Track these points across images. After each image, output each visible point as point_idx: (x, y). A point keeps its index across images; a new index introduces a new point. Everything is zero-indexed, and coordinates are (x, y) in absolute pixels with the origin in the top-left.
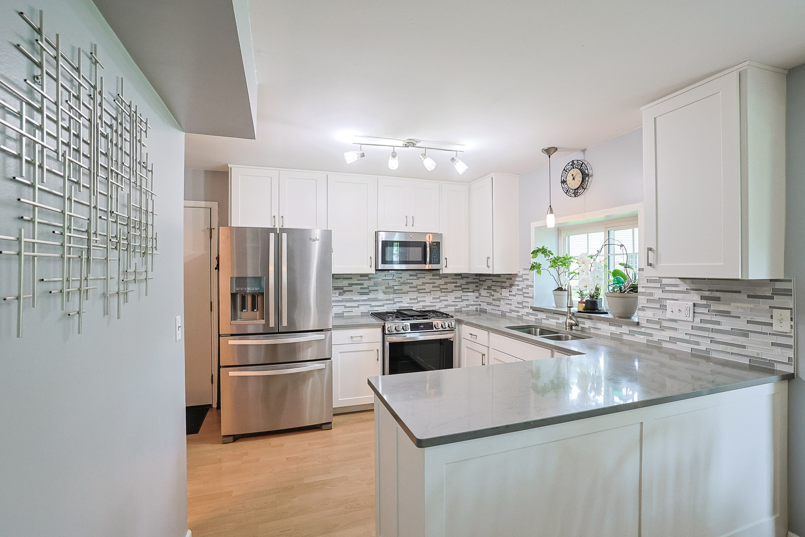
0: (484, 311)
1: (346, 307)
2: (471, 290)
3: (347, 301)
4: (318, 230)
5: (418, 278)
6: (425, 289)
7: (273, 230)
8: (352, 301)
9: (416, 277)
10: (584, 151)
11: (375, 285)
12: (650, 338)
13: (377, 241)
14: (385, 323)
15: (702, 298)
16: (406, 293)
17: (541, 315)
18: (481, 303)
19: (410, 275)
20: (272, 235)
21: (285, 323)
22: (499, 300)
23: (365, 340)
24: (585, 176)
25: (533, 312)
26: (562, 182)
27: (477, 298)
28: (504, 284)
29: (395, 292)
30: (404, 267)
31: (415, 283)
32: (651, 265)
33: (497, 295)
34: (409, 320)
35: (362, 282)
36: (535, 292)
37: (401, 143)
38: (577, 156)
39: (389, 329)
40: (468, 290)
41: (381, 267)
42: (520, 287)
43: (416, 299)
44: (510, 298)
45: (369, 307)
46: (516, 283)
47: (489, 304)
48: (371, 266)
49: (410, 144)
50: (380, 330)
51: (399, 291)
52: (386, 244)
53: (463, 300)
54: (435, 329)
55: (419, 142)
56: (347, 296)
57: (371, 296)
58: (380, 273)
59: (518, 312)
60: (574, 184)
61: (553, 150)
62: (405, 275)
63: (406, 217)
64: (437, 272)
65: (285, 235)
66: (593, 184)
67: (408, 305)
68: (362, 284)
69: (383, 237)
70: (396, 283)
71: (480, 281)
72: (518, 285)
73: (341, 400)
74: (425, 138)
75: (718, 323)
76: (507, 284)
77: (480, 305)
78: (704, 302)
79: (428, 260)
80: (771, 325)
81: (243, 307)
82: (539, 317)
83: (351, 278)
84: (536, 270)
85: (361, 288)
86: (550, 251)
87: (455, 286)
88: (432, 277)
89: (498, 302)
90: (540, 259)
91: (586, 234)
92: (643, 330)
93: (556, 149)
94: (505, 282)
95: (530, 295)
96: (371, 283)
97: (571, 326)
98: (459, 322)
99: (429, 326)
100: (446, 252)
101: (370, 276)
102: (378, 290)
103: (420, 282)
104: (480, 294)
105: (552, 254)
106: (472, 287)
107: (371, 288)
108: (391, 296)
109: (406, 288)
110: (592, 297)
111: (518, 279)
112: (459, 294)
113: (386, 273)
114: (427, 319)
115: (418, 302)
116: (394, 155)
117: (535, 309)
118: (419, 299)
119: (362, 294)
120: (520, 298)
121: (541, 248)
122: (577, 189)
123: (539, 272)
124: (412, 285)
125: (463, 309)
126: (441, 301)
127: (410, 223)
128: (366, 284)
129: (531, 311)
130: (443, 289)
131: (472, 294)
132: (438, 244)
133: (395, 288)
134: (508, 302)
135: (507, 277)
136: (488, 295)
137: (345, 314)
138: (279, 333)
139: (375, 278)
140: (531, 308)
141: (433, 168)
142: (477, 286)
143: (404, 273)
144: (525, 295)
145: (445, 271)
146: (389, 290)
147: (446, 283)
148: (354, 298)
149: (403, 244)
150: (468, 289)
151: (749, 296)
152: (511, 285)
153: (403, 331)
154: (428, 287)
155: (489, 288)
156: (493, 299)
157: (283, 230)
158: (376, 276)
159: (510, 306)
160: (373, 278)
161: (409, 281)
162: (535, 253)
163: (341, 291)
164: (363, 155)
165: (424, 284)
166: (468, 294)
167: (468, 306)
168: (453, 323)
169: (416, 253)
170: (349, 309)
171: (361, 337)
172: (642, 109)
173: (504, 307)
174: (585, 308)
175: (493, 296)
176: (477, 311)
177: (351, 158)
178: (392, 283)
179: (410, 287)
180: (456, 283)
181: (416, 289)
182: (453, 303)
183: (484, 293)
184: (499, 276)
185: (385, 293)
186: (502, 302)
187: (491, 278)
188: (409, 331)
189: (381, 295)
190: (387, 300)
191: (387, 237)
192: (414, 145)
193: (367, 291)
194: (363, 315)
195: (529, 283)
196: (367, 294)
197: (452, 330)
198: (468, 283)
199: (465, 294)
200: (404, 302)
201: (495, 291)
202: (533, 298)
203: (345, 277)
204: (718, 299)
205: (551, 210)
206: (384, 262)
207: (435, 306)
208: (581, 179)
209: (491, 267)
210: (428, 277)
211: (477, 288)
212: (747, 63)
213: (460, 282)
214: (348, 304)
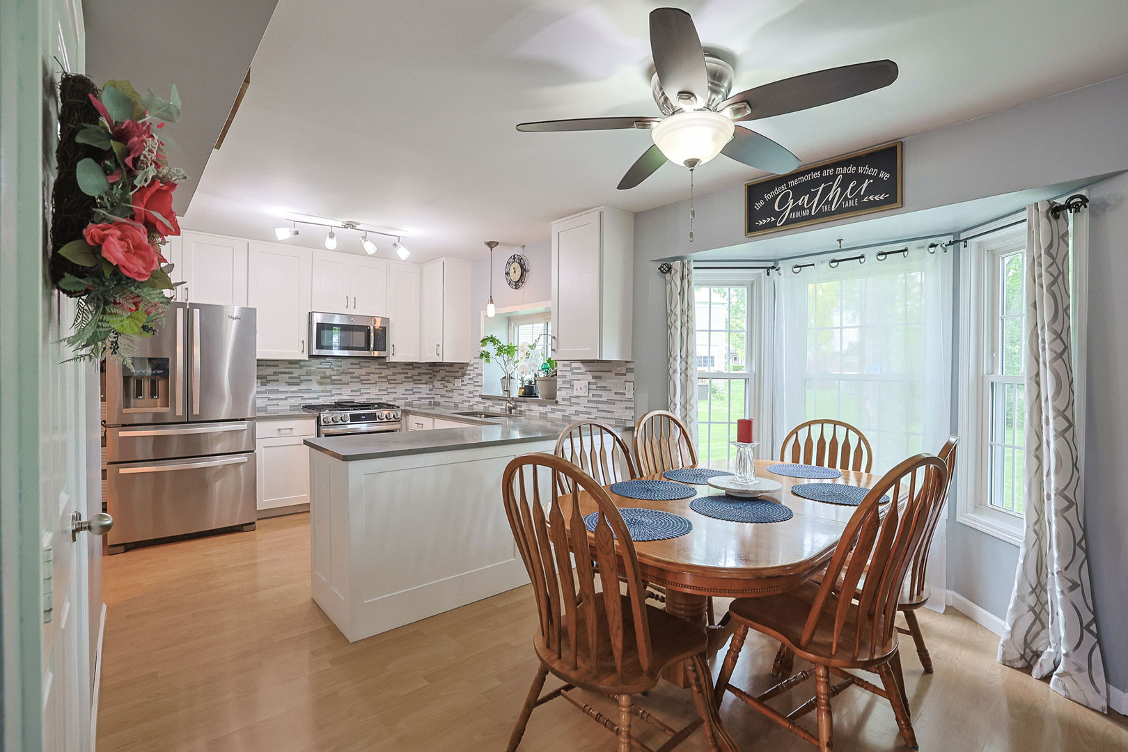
0: (437, 404)
1: (270, 399)
2: (423, 382)
3: (271, 392)
4: (236, 307)
5: (361, 367)
6: (369, 380)
7: (182, 305)
8: (278, 392)
9: (358, 366)
10: (524, 247)
11: (308, 374)
12: (564, 414)
13: (310, 323)
14: (320, 414)
15: (594, 377)
16: (345, 384)
17: (489, 403)
18: (434, 396)
19: (352, 364)
20: (180, 311)
21: (196, 411)
22: (452, 391)
23: (295, 433)
24: (524, 271)
25: (482, 401)
26: (506, 274)
27: (430, 390)
28: (456, 374)
29: (333, 382)
30: (346, 353)
31: (358, 372)
32: (554, 350)
33: (450, 386)
34: (349, 410)
35: (290, 370)
36: (484, 380)
37: (340, 224)
38: (518, 251)
39: (325, 420)
40: (420, 382)
41: (315, 352)
42: (471, 377)
43: (359, 390)
44: (463, 388)
45: (300, 399)
46: (468, 372)
47: (442, 396)
48: (303, 351)
49: (349, 225)
50: (314, 422)
51: (339, 382)
52: (321, 327)
53: (414, 393)
54: (378, 420)
55: (359, 224)
56: (270, 387)
57: (302, 387)
58: (315, 361)
59: (469, 402)
60: (515, 277)
61: (495, 244)
62: (345, 364)
63: (347, 297)
64: (383, 361)
65: (197, 312)
66: (530, 277)
67: (348, 398)
68: (291, 373)
69: (318, 318)
70: (335, 373)
71: (434, 371)
72: (470, 375)
73: (265, 501)
74: (365, 223)
75: (601, 396)
76: (460, 374)
77: (434, 398)
78: (594, 381)
79: (372, 346)
80: (624, 394)
81: (139, 393)
82: (487, 405)
83: (277, 366)
84: (484, 358)
85: (290, 378)
86: (498, 340)
87: (405, 377)
88: (378, 367)
89: (451, 394)
90: (490, 348)
91: (531, 325)
92: (560, 407)
93: (497, 243)
94: (458, 372)
95: (480, 384)
96: (303, 371)
97: (510, 409)
98: (406, 413)
99: (372, 417)
100: (393, 338)
101: (302, 363)
102: (311, 380)
103: (363, 371)
104: (434, 386)
105: (500, 343)
106: (426, 378)
107: (302, 378)
108: (329, 387)
109: (346, 378)
110: (530, 382)
111: (469, 368)
112: (409, 386)
113: (322, 360)
114: (370, 409)
115: (361, 394)
116: (332, 235)
117: (484, 397)
118: (362, 391)
119: (290, 384)
120: (471, 388)
121: (490, 336)
122: (518, 281)
123: (488, 361)
124: (354, 375)
125: (414, 402)
126: (389, 393)
127: (351, 304)
128: (296, 372)
129: (480, 399)
130: (392, 380)
131: (424, 386)
132: (384, 329)
133: (333, 378)
134: (460, 392)
135: (460, 366)
136: (442, 386)
137: (269, 408)
138: (188, 422)
139: (309, 366)
140: (481, 396)
141: (373, 252)
142: (430, 378)
143: (344, 361)
144: (476, 384)
145: (392, 359)
146: (325, 379)
147: (394, 374)
148: (281, 389)
149: (344, 328)
150: (421, 380)
151: (616, 374)
152: (464, 375)
153: (341, 422)
154: (374, 378)
155: (443, 379)
156: (447, 391)
157: (194, 306)
158: (308, 363)
159: (462, 397)
160: (304, 366)
161: (350, 370)
162: (484, 341)
163: (264, 380)
164: (297, 233)
165: (368, 374)
166: (420, 386)
167: (420, 399)
168: (399, 414)
169: (359, 338)
170: (275, 402)
171: (291, 429)
172: (552, 223)
173: (457, 399)
174: (524, 393)
175: (446, 387)
176: (430, 405)
177: (283, 234)
178: (329, 372)
179: (351, 377)
180: (407, 373)
181: (358, 380)
182: (403, 396)
183: (437, 384)
184: (452, 365)
185: (320, 383)
186: (455, 393)
187: (445, 368)
188: (349, 422)
189: (315, 387)
190: (322, 391)
191: (324, 319)
192: (353, 227)
193: (297, 381)
194: (292, 408)
195: (479, 372)
196: (298, 384)
197: (397, 421)
198: (420, 374)
199: (417, 386)
200: (345, 395)
201: (448, 381)
202: (481, 386)
203: (268, 363)
204: (600, 378)
205: (492, 300)
206: (319, 346)
207: (382, 399)
208: (520, 273)
209: (441, 355)
210: (373, 366)
211: (430, 380)
212: (603, 207)
213: (411, 372)
214: (272, 396)
